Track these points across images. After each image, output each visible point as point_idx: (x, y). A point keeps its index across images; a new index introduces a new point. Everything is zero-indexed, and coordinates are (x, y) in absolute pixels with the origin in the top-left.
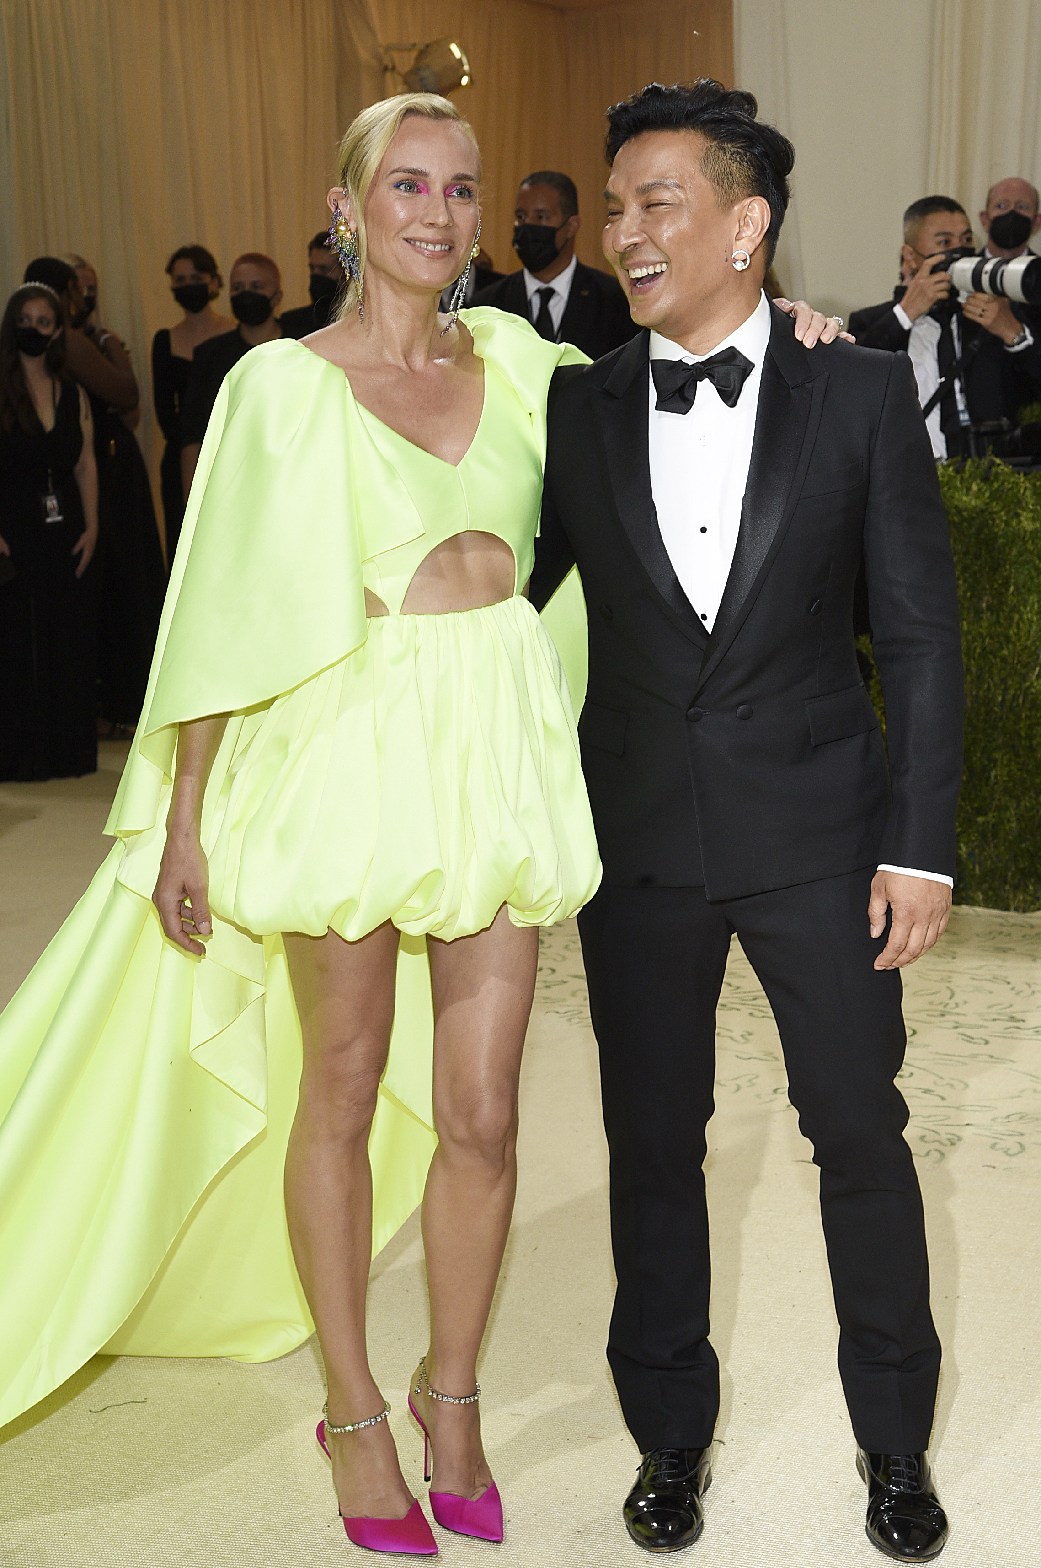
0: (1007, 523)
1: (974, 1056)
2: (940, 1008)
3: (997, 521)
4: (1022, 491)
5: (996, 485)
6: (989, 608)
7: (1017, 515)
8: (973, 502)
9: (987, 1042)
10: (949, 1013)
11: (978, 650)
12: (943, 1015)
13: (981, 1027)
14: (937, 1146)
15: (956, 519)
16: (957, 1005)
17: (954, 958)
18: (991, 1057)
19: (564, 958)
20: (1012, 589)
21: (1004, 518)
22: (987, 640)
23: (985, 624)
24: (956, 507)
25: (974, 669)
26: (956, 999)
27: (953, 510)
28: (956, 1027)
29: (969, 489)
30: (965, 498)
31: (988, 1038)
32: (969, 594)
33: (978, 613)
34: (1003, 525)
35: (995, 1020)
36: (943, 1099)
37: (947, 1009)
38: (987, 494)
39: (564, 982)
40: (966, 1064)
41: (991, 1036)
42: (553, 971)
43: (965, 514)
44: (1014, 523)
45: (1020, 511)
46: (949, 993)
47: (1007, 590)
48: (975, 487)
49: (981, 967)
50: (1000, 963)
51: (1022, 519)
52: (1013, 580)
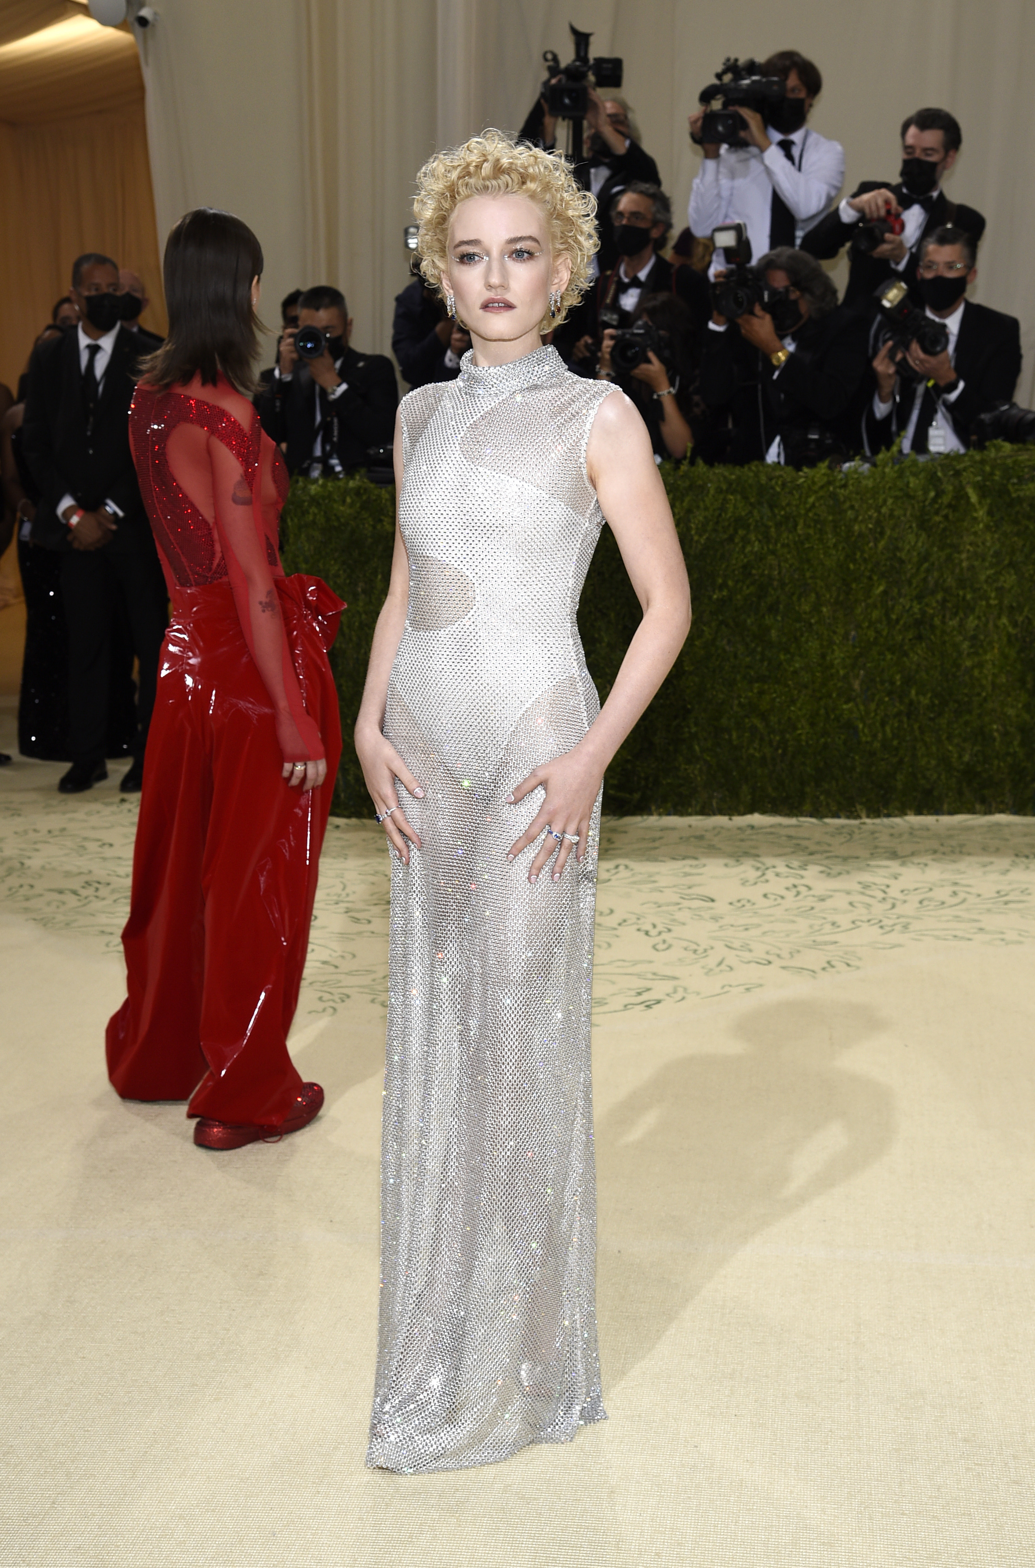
0: (374, 527)
1: (360, 933)
2: (335, 898)
3: (367, 526)
4: (384, 501)
5: (364, 498)
6: (364, 591)
7: (381, 521)
8: (348, 511)
9: (369, 922)
10: (343, 902)
11: (357, 624)
12: (337, 903)
13: (364, 910)
14: (332, 1004)
15: (336, 524)
16: (348, 895)
17: (346, 859)
18: (373, 933)
19: (41, 876)
20: (380, 577)
21: (371, 523)
22: (364, 616)
23: (361, 604)
24: (335, 515)
25: (354, 639)
26: (348, 890)
27: (333, 518)
28: (346, 912)
29: (344, 501)
30: (342, 508)
31: (370, 919)
32: (348, 581)
33: (355, 595)
34: (370, 529)
35: (376, 904)
36: (336, 967)
37: (341, 899)
38: (358, 505)
39: (41, 895)
40: (353, 940)
41: (372, 917)
42: (32, 886)
43: (342, 520)
44: (379, 527)
45: (382, 517)
46: (342, 886)
47: (376, 576)
48: (348, 500)
49: (366, 865)
50: (380, 860)
51: (385, 523)
52: (380, 570)
